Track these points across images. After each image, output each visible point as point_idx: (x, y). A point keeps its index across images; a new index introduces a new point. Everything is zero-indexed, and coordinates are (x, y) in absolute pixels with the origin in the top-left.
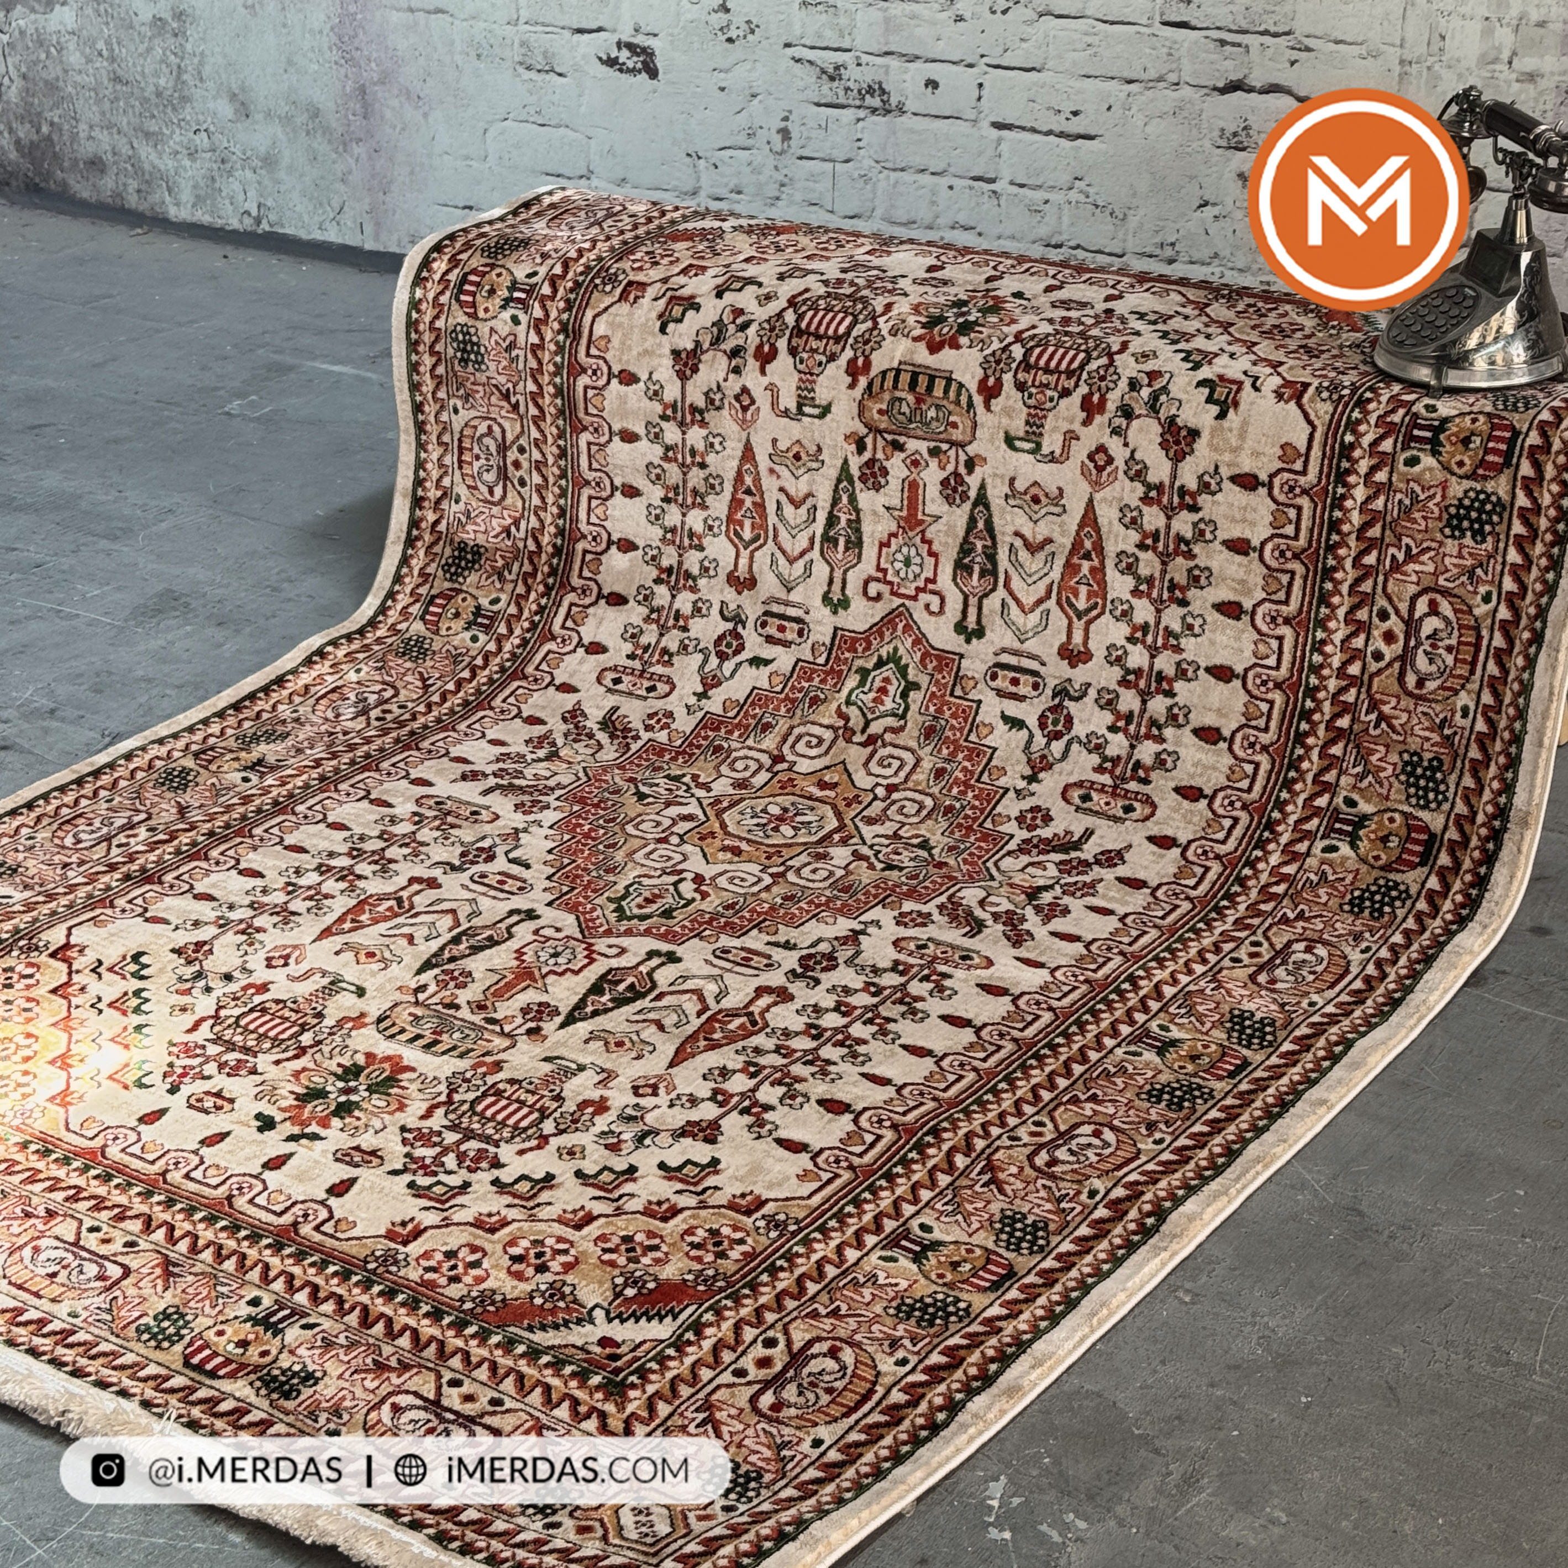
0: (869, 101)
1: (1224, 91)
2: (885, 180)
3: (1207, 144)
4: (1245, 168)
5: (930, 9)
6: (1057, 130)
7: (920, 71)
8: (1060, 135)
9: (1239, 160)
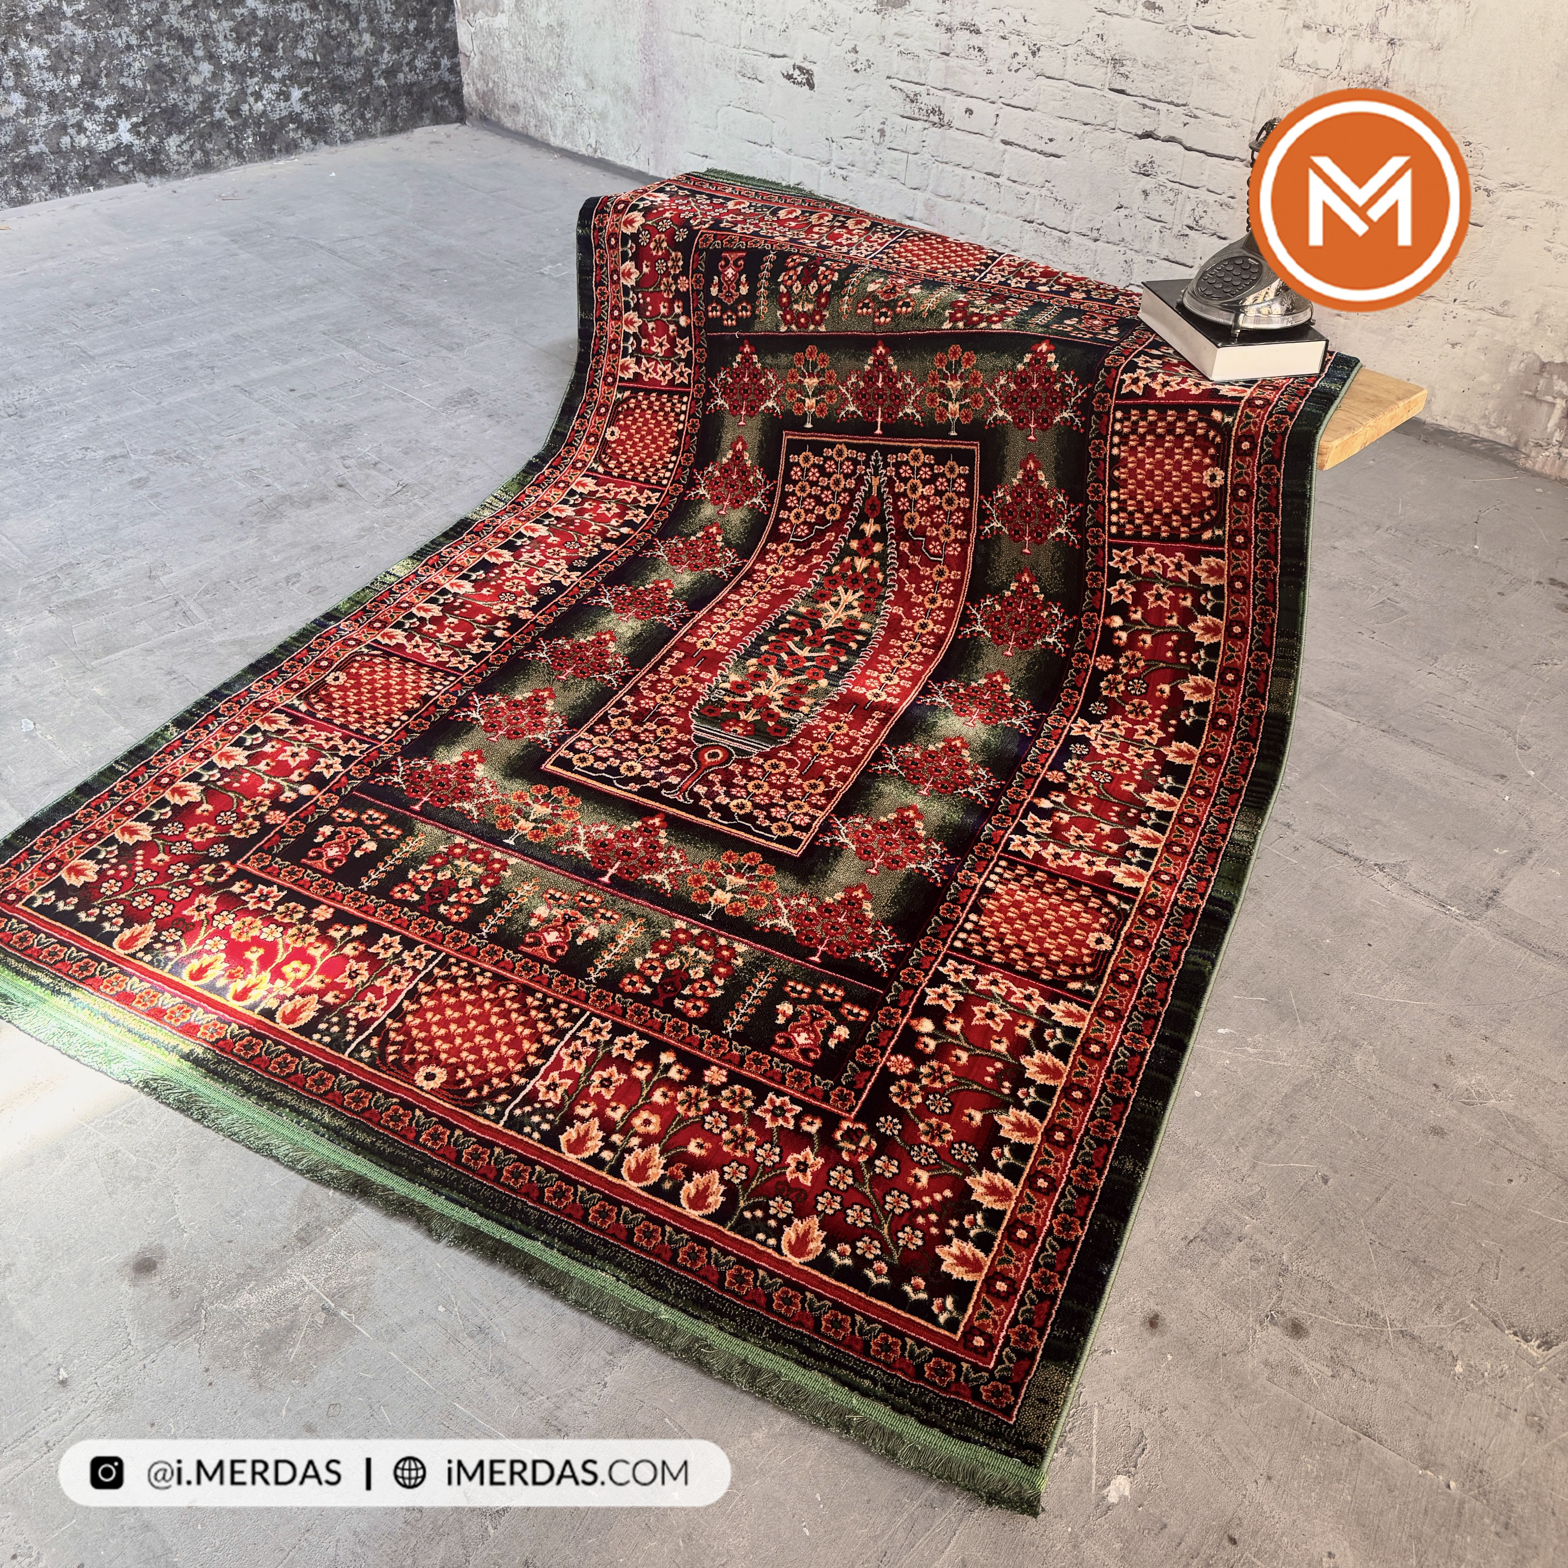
0: (932, 117)
1: (1141, 137)
2: (936, 168)
3: (1127, 169)
4: (1148, 187)
5: (973, 64)
6: (1039, 149)
7: (963, 103)
8: (1041, 153)
9: (1146, 183)
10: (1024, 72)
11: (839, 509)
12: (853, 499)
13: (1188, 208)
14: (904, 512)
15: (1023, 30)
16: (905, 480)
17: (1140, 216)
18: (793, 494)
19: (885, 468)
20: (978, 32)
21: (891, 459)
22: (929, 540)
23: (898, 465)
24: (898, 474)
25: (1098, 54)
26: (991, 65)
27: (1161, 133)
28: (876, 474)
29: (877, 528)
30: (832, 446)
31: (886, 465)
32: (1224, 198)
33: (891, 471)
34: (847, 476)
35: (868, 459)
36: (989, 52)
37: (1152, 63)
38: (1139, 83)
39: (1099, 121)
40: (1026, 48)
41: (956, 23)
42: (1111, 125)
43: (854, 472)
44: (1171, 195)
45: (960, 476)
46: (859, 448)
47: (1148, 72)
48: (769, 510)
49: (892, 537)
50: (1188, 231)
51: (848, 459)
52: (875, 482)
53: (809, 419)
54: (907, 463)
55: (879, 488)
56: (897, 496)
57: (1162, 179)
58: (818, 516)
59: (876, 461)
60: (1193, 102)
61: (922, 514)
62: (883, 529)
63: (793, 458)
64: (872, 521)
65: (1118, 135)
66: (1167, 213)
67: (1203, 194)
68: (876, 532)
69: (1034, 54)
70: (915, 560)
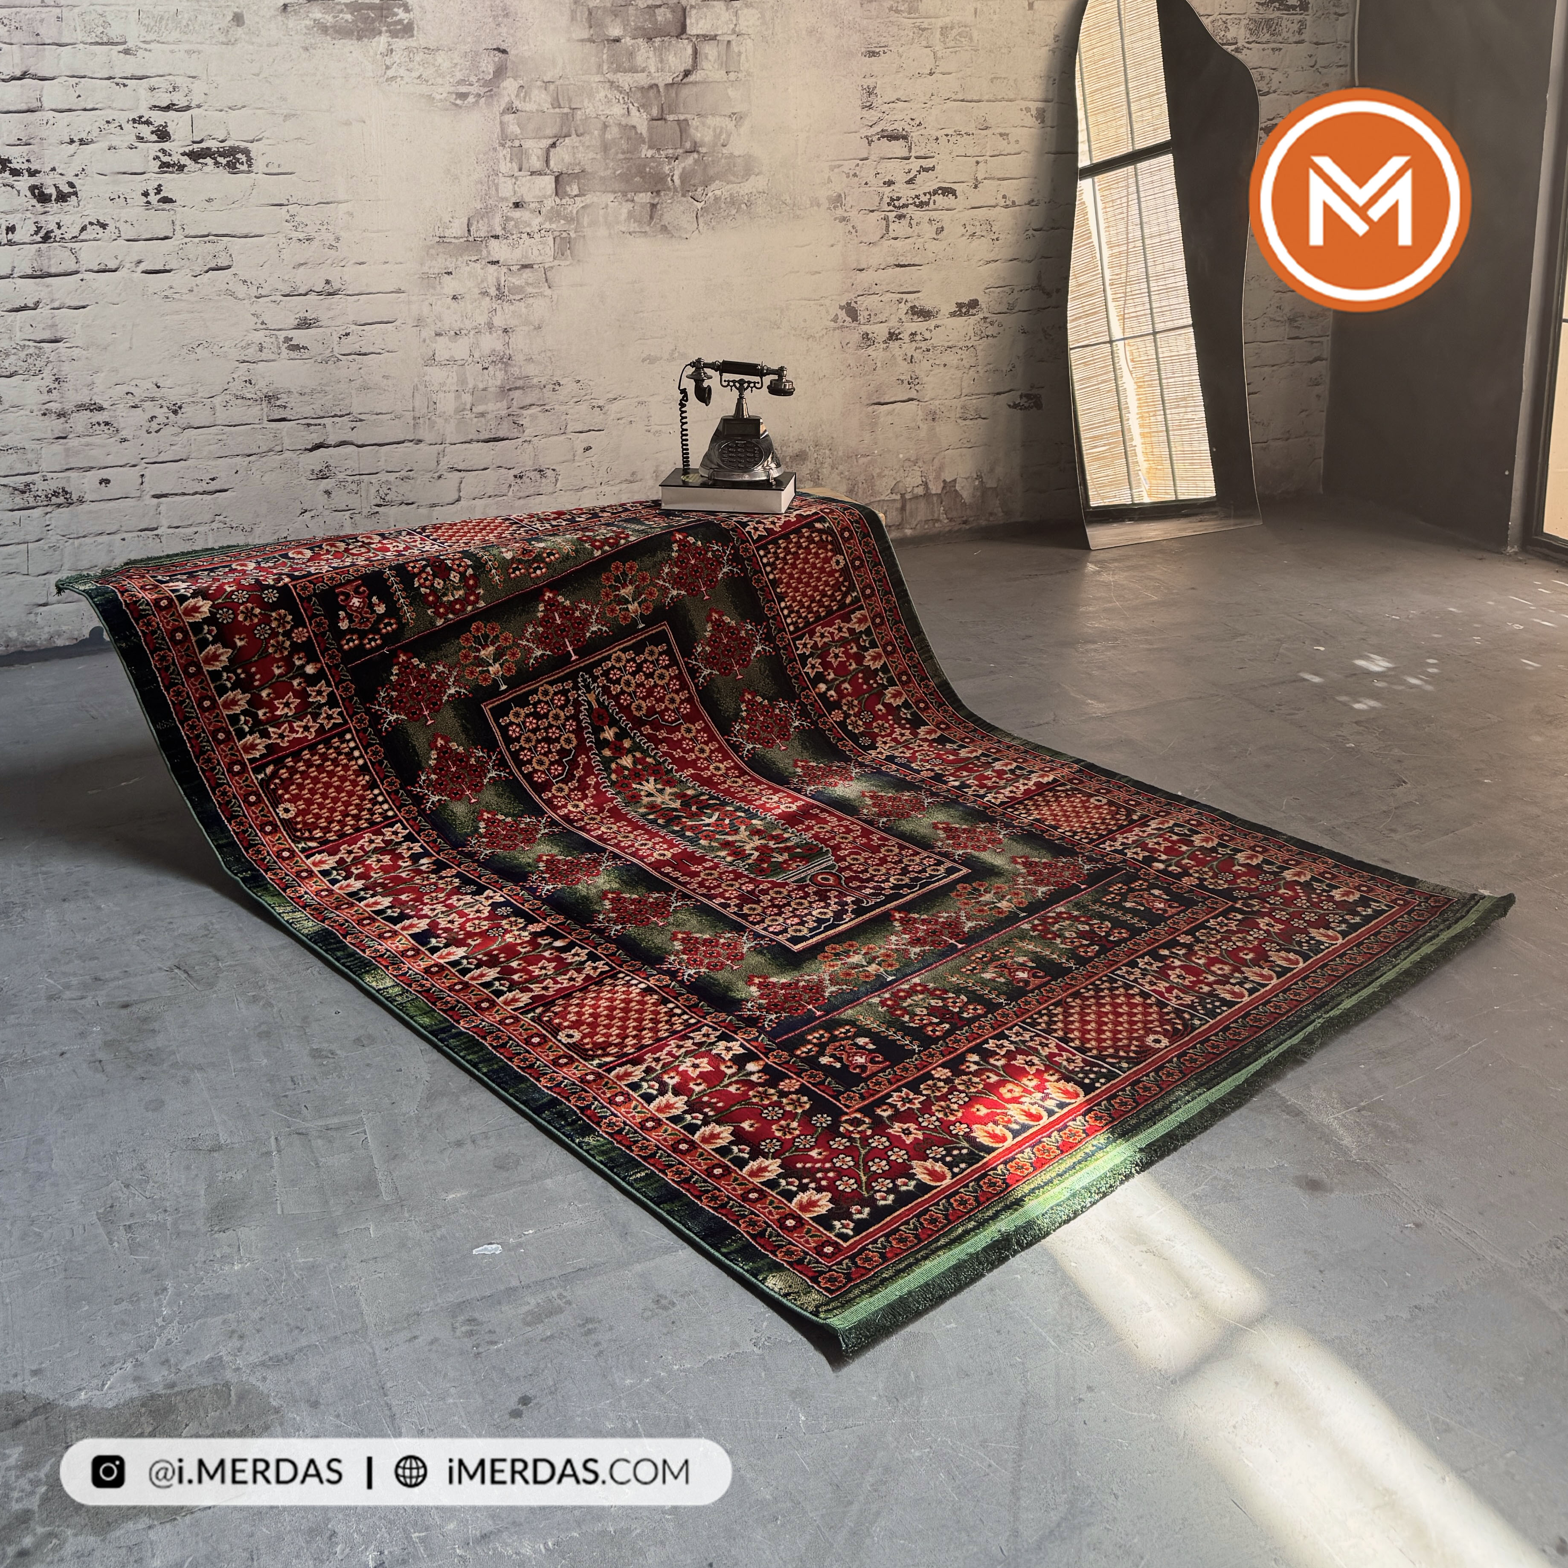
0: (54, 500)
1: (311, 450)
2: (69, 547)
3: (303, 479)
4: (329, 488)
5: (102, 438)
6: (201, 490)
7: (95, 476)
8: (204, 493)
9: (324, 484)
10: (167, 431)
11: (572, 736)
12: (579, 722)
13: (373, 490)
14: (629, 705)
15: (158, 395)
16: (618, 681)
17: (327, 512)
18: (522, 749)
19: (594, 681)
20: (101, 409)
21: (598, 672)
22: (662, 713)
23: (606, 673)
24: (610, 680)
25: (249, 396)
26: (124, 434)
27: (331, 441)
28: (589, 690)
29: (615, 730)
30: (535, 691)
31: (595, 679)
32: (403, 473)
33: (603, 681)
34: (562, 708)
35: (576, 683)
36: (119, 423)
37: (308, 390)
38: (299, 408)
39: (264, 448)
40: (165, 410)
41: (69, 406)
42: (279, 448)
43: (567, 701)
44: (354, 487)
45: (660, 654)
46: (562, 680)
47: (307, 398)
48: (511, 773)
49: (632, 729)
50: (377, 509)
51: (556, 694)
52: (591, 697)
53: (501, 682)
54: (613, 667)
55: (598, 700)
56: (617, 698)
57: (341, 476)
58: (558, 752)
59: (584, 680)
60: (356, 410)
61: (644, 699)
62: (620, 728)
63: (503, 721)
64: (606, 727)
65: (287, 454)
66: (353, 501)
67: (383, 477)
68: (616, 734)
69: (175, 412)
70: (662, 734)
